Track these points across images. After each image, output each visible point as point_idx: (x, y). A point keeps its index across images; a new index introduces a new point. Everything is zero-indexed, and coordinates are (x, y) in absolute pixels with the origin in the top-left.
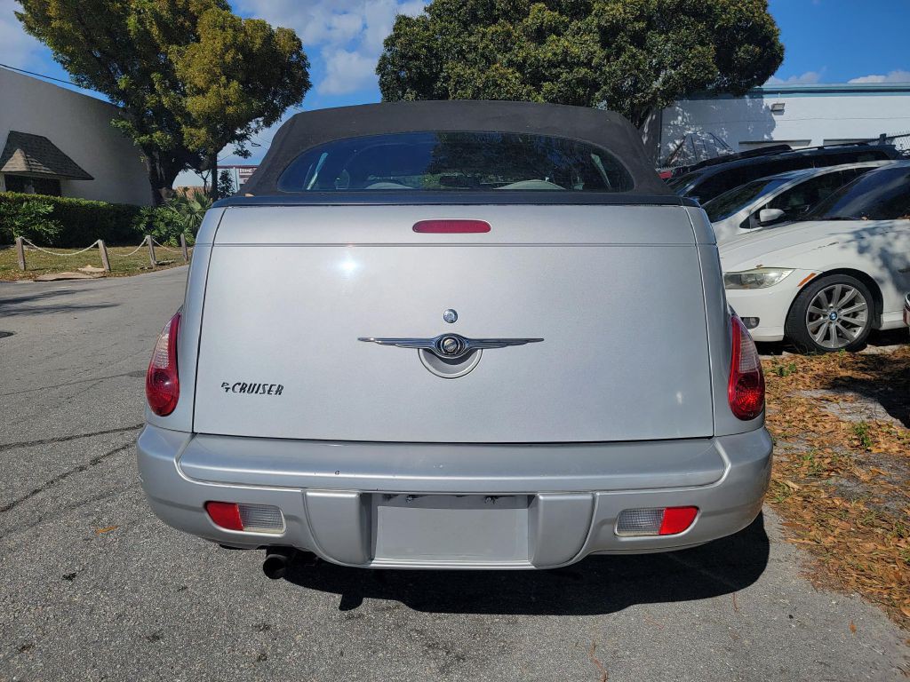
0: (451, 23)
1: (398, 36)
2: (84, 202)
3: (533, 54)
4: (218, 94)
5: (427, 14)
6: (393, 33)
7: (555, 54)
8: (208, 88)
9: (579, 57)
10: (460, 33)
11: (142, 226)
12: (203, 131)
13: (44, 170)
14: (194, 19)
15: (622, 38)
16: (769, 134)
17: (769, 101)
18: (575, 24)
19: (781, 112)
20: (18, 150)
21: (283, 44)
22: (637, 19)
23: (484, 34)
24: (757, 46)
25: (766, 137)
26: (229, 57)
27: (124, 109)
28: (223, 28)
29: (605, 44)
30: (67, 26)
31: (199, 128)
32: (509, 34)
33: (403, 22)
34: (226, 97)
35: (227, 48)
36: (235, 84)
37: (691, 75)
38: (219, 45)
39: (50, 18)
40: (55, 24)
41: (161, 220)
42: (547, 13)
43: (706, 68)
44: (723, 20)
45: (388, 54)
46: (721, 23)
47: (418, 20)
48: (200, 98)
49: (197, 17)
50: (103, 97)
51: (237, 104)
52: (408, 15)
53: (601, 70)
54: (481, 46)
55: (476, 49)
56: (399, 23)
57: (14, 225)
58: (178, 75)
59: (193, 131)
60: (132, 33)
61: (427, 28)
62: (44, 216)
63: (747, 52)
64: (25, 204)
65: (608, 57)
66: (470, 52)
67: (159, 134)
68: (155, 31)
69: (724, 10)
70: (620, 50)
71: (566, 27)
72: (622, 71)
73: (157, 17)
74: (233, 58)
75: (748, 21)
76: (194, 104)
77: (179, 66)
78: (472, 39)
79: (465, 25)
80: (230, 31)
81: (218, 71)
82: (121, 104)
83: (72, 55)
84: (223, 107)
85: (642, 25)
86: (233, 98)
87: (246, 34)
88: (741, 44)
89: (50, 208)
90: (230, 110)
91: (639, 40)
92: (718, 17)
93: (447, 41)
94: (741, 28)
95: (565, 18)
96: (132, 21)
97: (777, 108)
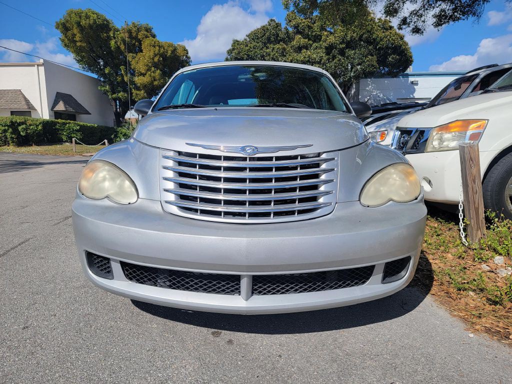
0: (258, 43)
1: (234, 49)
2: (89, 125)
3: (295, 58)
4: (150, 76)
5: (247, 38)
6: (231, 48)
7: (305, 57)
8: (146, 73)
9: (315, 59)
10: (263, 48)
11: (113, 136)
12: (142, 92)
13: (71, 109)
14: (140, 42)
15: (335, 52)
16: (413, 95)
17: (411, 79)
18: (315, 45)
19: (417, 84)
20: (61, 101)
21: (180, 52)
22: (341, 43)
23: (273, 49)
24: (397, 55)
25: (411, 96)
26: (156, 59)
27: (104, 82)
28: (154, 46)
29: (328, 54)
30: (84, 45)
31: (140, 90)
32: (284, 49)
33: (236, 42)
34: (154, 77)
35: (155, 55)
36: (158, 71)
37: (366, 69)
38: (152, 54)
39: (76, 41)
40: (78, 44)
41: (121, 133)
42: (302, 40)
43: (373, 66)
44: (381, 44)
45: (229, 57)
46: (380, 46)
47: (243, 42)
48: (141, 77)
49: (141, 41)
50: (95, 76)
51: (159, 80)
52: (239, 40)
53: (326, 65)
54: (272, 54)
55: (269, 55)
56: (234, 43)
57: (63, 134)
58: (132, 67)
59: (138, 92)
60: (112, 48)
61: (247, 46)
62: (76, 131)
63: (393, 58)
64: (67, 125)
65: (328, 59)
66: (267, 56)
67: (122, 93)
68: (122, 47)
69: (381, 40)
70: (334, 57)
71: (311, 45)
72: (335, 66)
73: (124, 41)
74: (158, 60)
75: (392, 44)
76: (138, 80)
77: (133, 63)
78: (268, 50)
79: (265, 44)
80: (157, 48)
81: (150, 64)
82: (102, 79)
83: (83, 57)
84: (152, 82)
85: (344, 46)
86: (157, 77)
87: (164, 48)
88: (390, 55)
89: (78, 127)
90: (156, 83)
91: (342, 53)
92: (378, 43)
93: (256, 52)
94: (390, 48)
95: (311, 42)
96: (113, 43)
97: (414, 83)
